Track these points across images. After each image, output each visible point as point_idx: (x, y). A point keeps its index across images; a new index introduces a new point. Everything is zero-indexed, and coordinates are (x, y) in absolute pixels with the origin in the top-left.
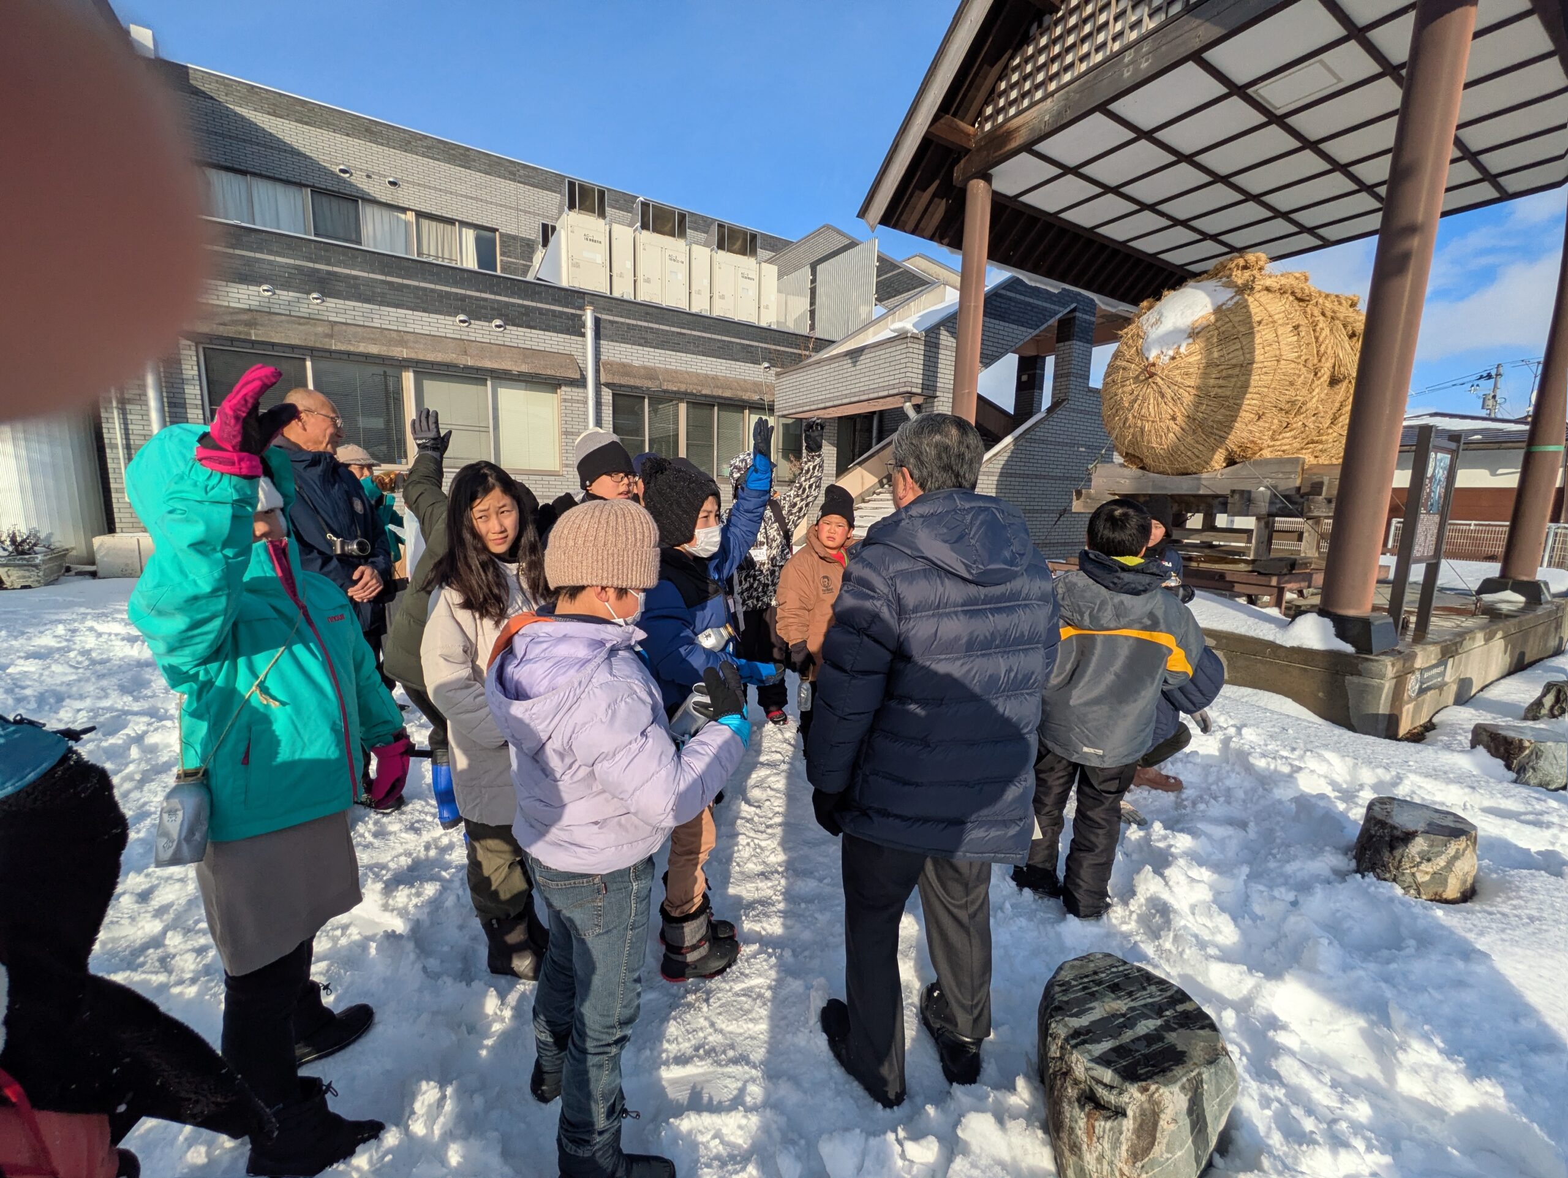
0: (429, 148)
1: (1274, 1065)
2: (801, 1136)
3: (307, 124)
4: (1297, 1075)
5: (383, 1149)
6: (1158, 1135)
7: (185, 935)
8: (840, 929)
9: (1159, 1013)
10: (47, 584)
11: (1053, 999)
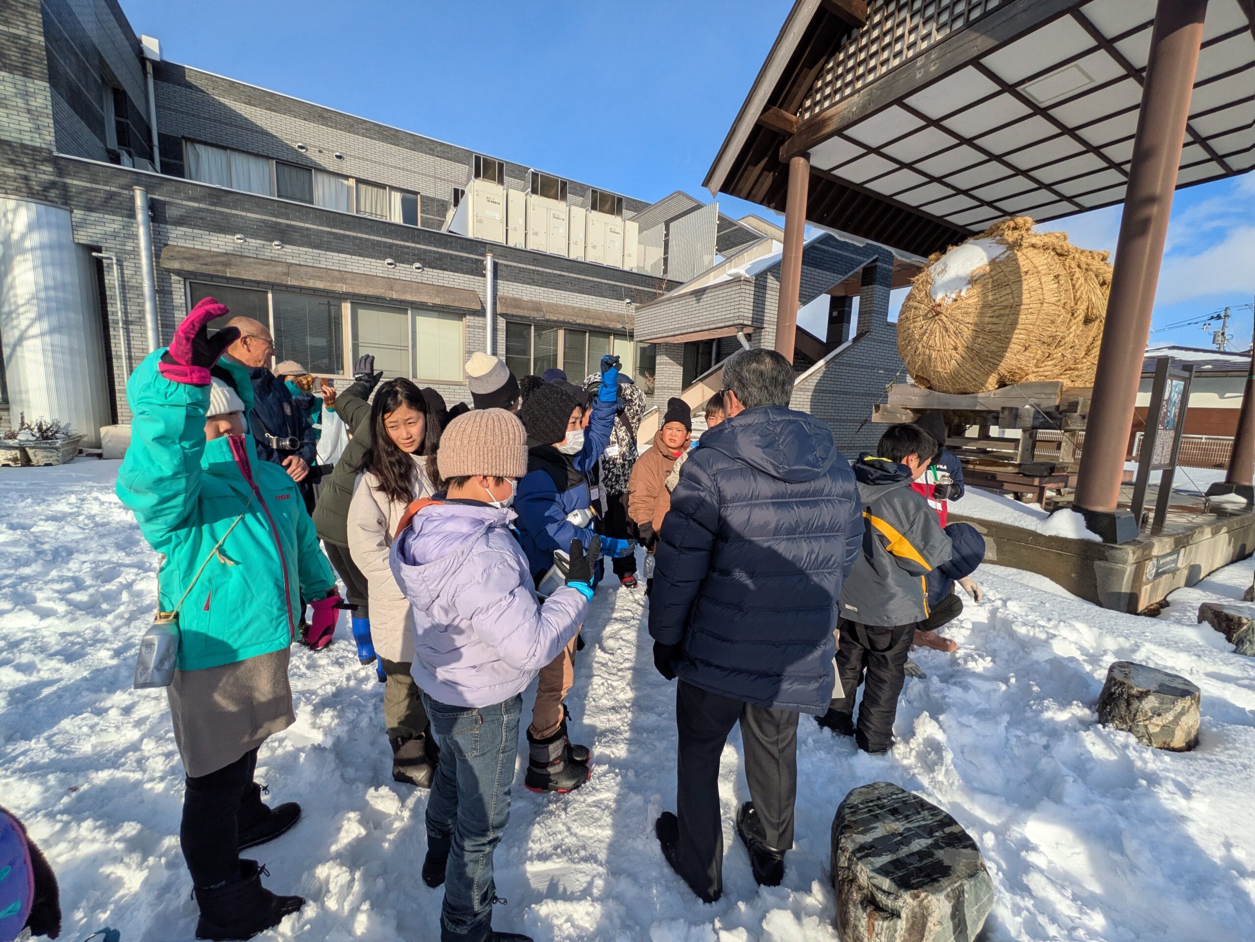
0: (367, 130)
1: (1025, 880)
2: (637, 924)
3: (274, 111)
4: (1044, 889)
5: (303, 920)
6: (926, 933)
7: (157, 742)
8: (674, 755)
9: (930, 834)
10: (64, 463)
11: (844, 819)
